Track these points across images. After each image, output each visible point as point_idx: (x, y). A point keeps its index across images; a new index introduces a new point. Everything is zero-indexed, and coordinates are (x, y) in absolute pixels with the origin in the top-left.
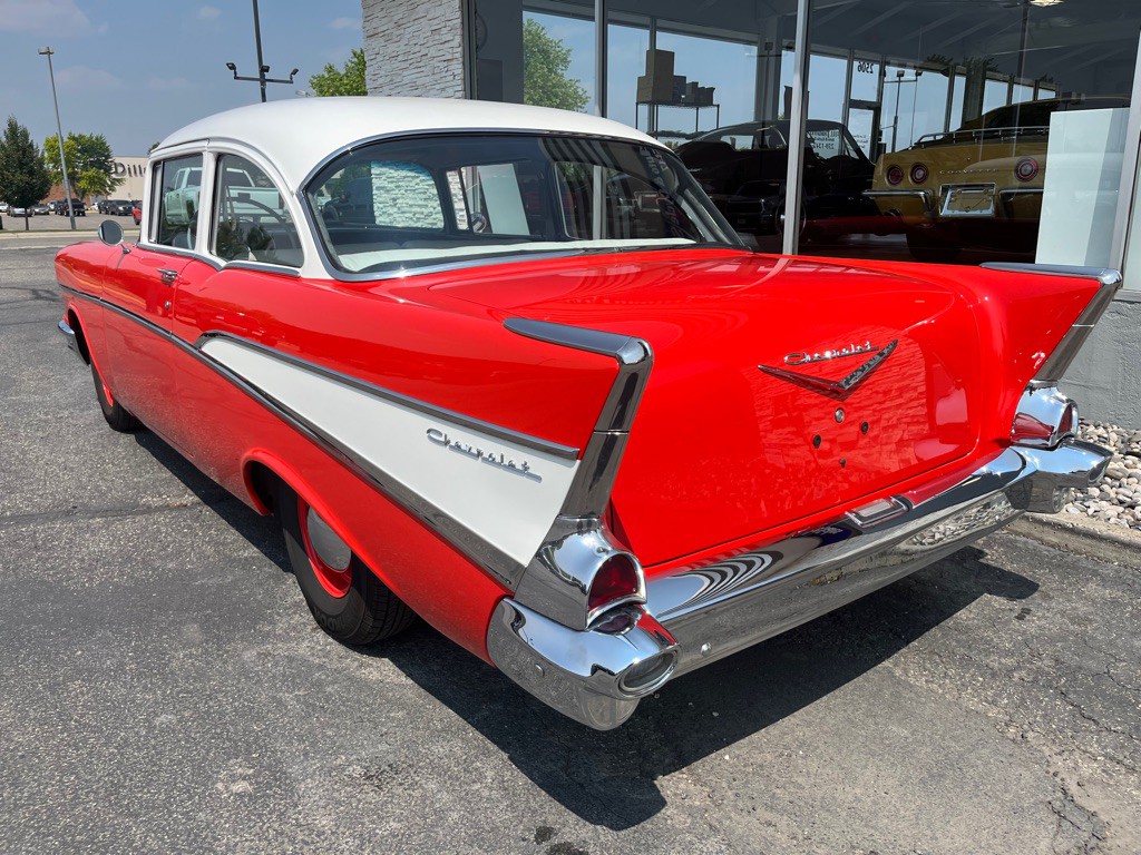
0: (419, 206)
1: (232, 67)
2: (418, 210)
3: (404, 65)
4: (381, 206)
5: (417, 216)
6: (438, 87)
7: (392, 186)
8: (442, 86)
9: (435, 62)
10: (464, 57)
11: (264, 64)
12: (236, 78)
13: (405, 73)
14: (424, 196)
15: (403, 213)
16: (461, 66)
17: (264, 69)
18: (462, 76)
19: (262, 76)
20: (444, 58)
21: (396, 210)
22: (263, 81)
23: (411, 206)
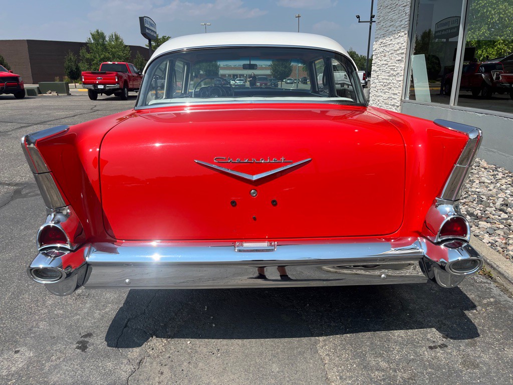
0: (386, 79)
1: (358, 17)
2: (385, 81)
3: (389, 10)
4: (373, 79)
5: (385, 84)
6: (399, 20)
7: (378, 69)
8: (401, 19)
9: (400, 8)
10: (411, 4)
11: (373, 14)
12: (359, 22)
13: (390, 14)
14: (388, 74)
15: (380, 82)
16: (409, 8)
17: (372, 17)
18: (409, 13)
19: (371, 19)
20: (403, 5)
21: (378, 81)
22: (371, 22)
23: (383, 79)
